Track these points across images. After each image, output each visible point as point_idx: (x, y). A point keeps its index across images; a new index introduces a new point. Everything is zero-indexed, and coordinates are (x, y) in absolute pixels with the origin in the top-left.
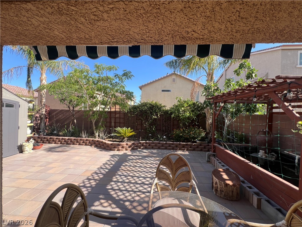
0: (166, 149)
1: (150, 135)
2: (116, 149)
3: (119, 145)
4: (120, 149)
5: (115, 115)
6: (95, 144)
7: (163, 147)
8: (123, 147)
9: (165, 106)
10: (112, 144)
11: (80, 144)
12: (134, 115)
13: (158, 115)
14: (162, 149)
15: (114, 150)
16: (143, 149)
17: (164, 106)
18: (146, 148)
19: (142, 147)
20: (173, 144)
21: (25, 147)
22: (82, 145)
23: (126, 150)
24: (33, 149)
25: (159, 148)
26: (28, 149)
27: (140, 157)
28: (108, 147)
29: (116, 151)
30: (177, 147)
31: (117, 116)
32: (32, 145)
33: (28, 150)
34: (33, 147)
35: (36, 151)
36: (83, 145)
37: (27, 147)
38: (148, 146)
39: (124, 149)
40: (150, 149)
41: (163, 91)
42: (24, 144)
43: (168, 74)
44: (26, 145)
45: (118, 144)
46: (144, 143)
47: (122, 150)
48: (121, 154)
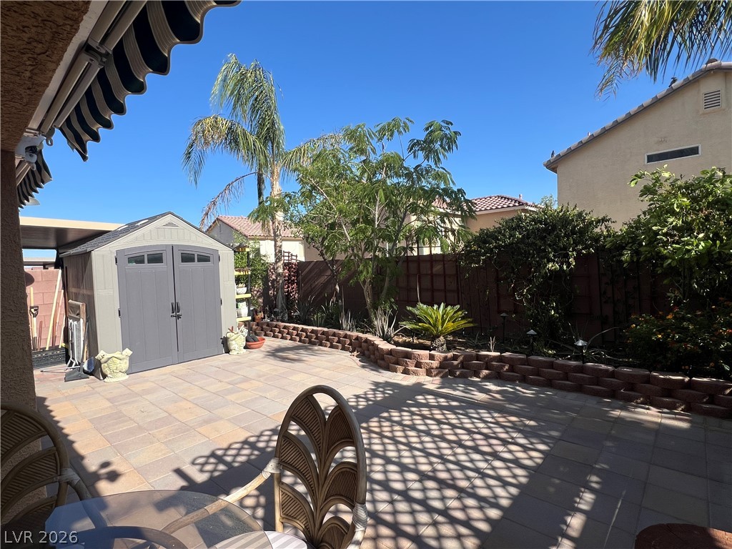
0: (579, 388)
1: (532, 332)
2: (400, 368)
3: (408, 356)
4: (412, 368)
5: (432, 267)
6: (359, 349)
7: (567, 380)
8: (418, 365)
9: (604, 220)
10: (390, 352)
11: (332, 346)
12: (478, 263)
13: (567, 256)
14: (562, 388)
15: (395, 371)
16: (487, 378)
17: (598, 221)
18: (497, 377)
19: (485, 372)
20: (612, 375)
21: (231, 342)
22: (336, 347)
23: (429, 373)
24: (246, 348)
25: (549, 384)
26: (236, 346)
27: (454, 403)
28: (383, 359)
29: (399, 374)
30: (631, 387)
31: (438, 268)
32: (243, 339)
33: (236, 349)
34: (244, 343)
35: (250, 352)
36: (337, 349)
37: (233, 342)
38: (507, 371)
39: (422, 371)
40: (510, 380)
41: (651, 159)
42: (228, 335)
43: (674, 81)
44: (233, 338)
45: (407, 352)
46: (495, 358)
47: (415, 373)
48: (405, 383)
